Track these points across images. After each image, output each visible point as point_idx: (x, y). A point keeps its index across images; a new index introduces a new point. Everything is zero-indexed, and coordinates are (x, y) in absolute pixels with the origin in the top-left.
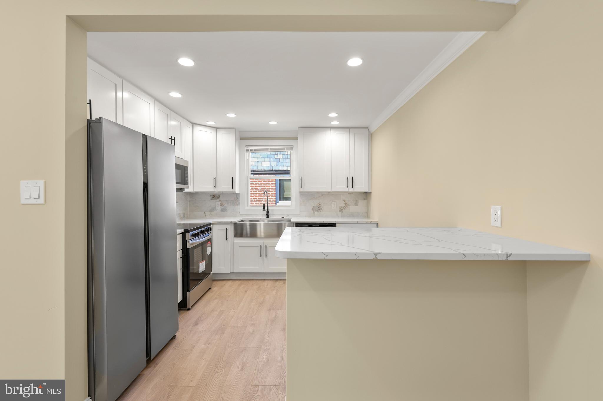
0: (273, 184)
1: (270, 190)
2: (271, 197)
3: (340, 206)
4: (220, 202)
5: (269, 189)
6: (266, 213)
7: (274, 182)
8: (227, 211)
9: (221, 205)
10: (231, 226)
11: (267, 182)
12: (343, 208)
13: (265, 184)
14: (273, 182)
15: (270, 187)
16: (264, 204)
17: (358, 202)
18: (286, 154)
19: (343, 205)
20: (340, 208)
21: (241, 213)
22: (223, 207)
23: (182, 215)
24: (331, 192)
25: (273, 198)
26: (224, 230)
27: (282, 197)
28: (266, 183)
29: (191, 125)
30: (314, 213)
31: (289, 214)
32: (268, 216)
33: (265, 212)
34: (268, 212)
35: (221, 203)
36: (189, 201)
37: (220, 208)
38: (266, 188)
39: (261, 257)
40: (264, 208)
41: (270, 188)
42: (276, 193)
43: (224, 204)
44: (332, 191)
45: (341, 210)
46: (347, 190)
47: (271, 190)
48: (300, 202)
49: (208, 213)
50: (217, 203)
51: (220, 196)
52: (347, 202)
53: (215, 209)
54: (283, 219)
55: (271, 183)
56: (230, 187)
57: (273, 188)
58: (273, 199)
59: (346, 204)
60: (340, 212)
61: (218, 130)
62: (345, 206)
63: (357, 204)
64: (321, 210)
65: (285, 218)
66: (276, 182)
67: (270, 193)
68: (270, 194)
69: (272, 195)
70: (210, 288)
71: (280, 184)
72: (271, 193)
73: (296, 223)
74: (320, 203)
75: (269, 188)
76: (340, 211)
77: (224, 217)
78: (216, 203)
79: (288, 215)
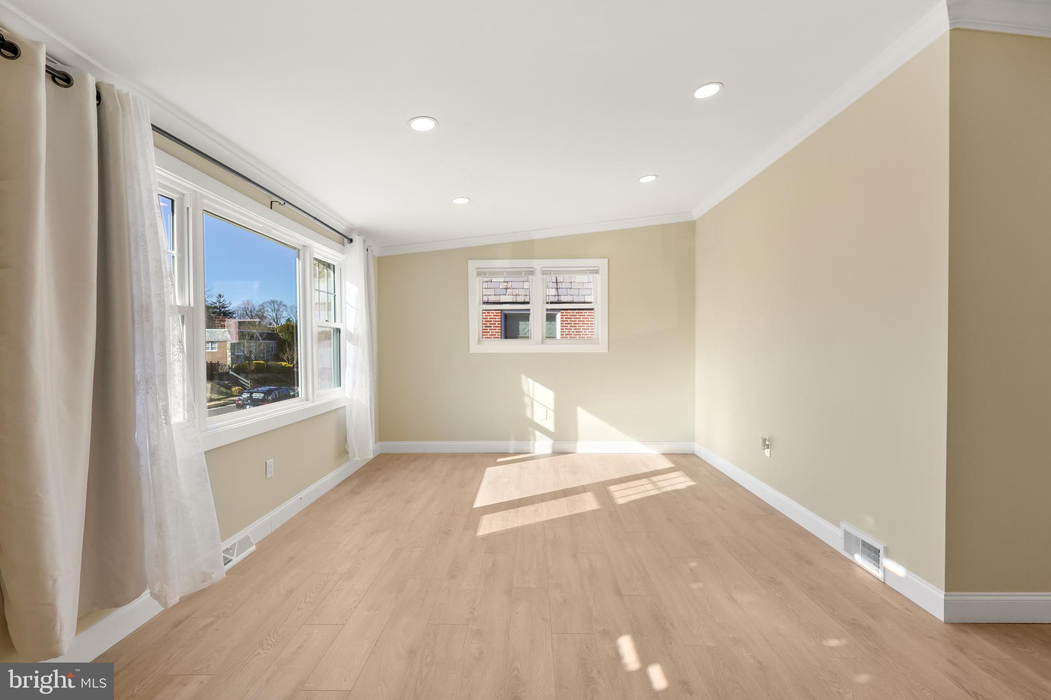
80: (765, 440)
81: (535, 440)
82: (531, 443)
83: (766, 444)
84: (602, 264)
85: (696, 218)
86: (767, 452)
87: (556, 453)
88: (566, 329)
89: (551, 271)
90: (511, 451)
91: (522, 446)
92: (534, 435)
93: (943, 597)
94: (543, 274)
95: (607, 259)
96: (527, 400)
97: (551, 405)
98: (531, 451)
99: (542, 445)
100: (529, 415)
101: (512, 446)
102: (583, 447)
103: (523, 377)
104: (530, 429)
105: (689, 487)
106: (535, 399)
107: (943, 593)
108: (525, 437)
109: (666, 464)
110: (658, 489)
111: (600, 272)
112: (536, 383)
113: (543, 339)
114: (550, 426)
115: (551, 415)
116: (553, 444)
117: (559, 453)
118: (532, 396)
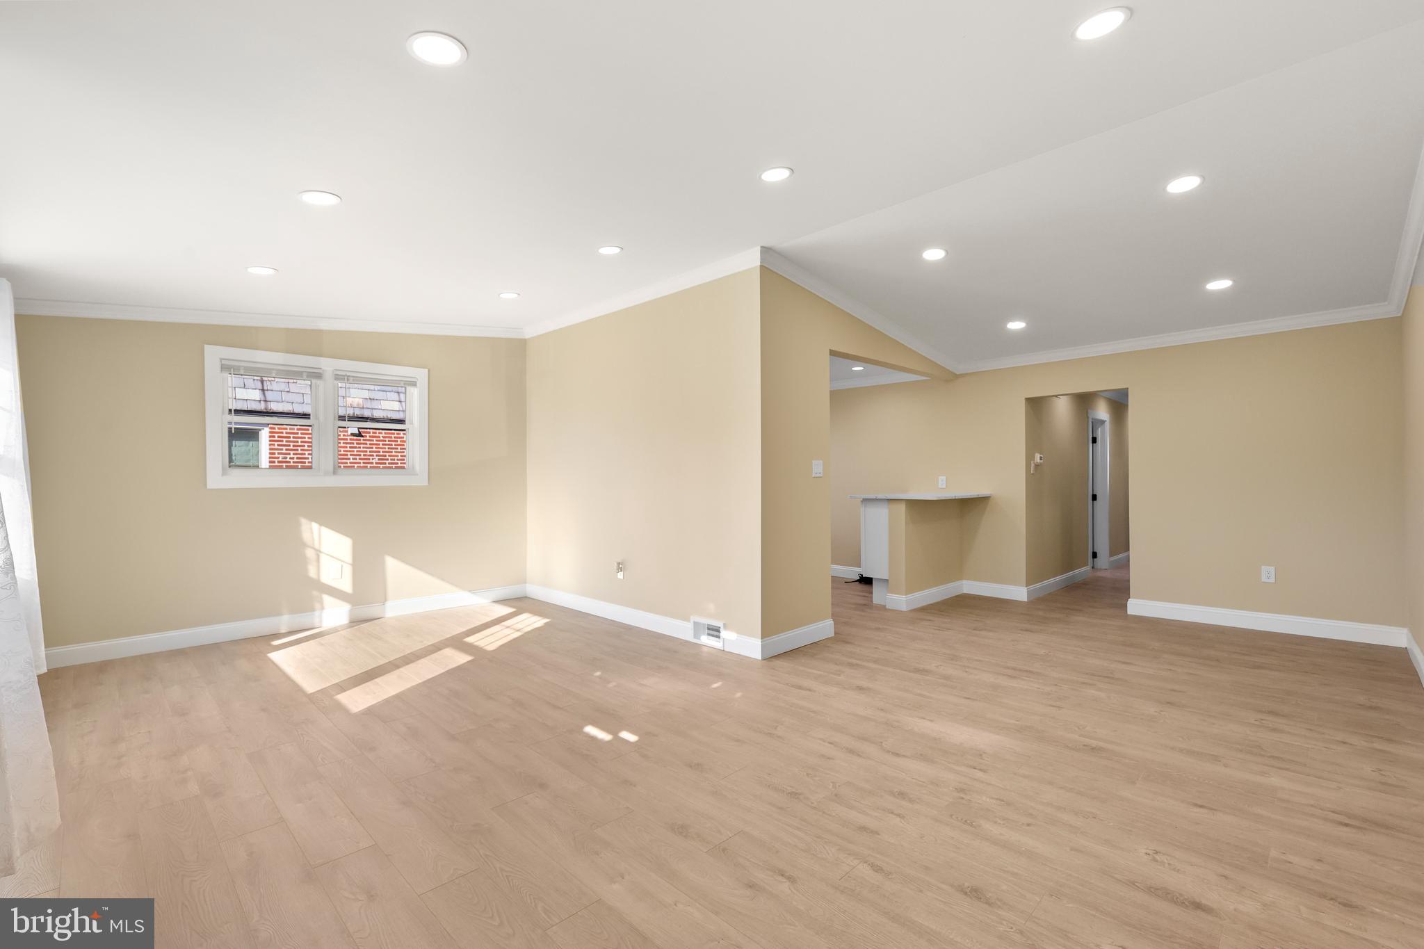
80: (619, 564)
81: (322, 608)
82: (317, 613)
83: (620, 567)
84: (421, 375)
85: (527, 337)
86: (620, 575)
87: (355, 622)
88: (279, 453)
89: (349, 376)
90: (283, 630)
91: (301, 620)
92: (321, 602)
93: (760, 643)
94: (336, 379)
95: (427, 370)
96: (310, 553)
97: (348, 557)
98: (317, 625)
99: (334, 614)
100: (312, 573)
101: (284, 622)
102: (394, 609)
103: (304, 521)
104: (315, 593)
105: (546, 624)
106: (322, 550)
107: (760, 640)
108: (306, 606)
109: (505, 610)
110: (518, 631)
111: (418, 385)
112: (324, 530)
113: (334, 468)
114: (346, 585)
115: (348, 570)
116: (351, 611)
117: (361, 621)
118: (317, 546)
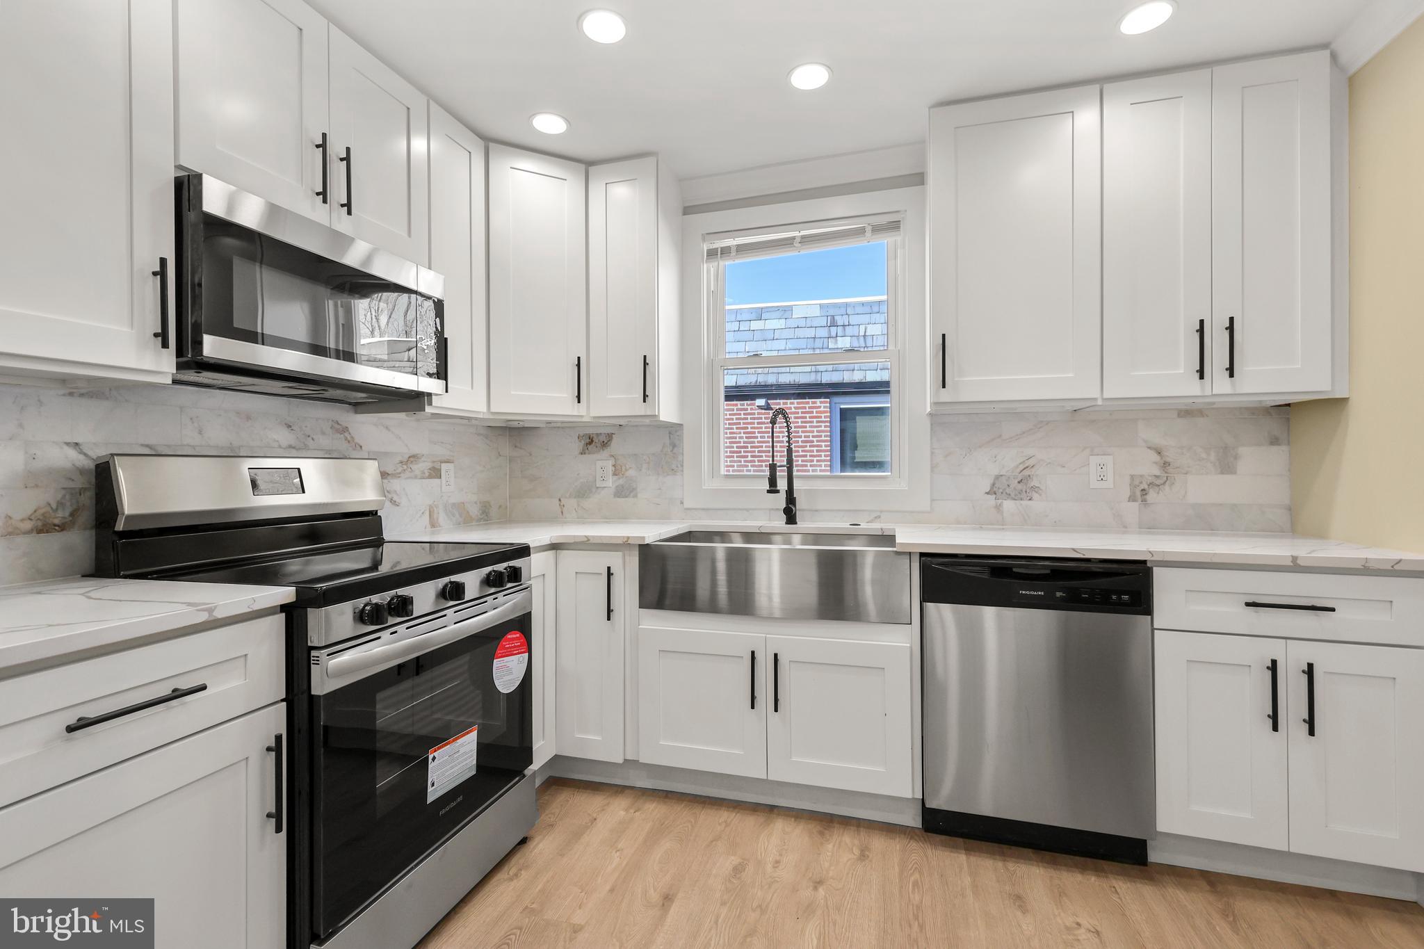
0: (823, 424)
1: (813, 442)
2: (818, 461)
3: (1132, 477)
4: (611, 462)
5: (811, 439)
6: (784, 506)
7: (825, 417)
8: (636, 496)
9: (615, 474)
10: (627, 558)
11: (806, 417)
12: (1151, 484)
13: (800, 424)
14: (823, 419)
15: (815, 434)
16: (773, 468)
17: (1236, 457)
18: (862, 333)
19: (1147, 466)
20: (1133, 486)
21: (687, 505)
22: (621, 482)
23: (474, 511)
24: (1100, 402)
25: (823, 464)
26: (601, 574)
27: (848, 460)
28: (802, 422)
29: (481, 143)
30: (998, 508)
31: (881, 512)
32: (791, 517)
33: (780, 500)
34: (791, 499)
35: (614, 466)
36: (511, 460)
37: (610, 482)
38: (803, 435)
39: (753, 707)
40: (773, 481)
41: (813, 437)
42: (831, 451)
43: (626, 470)
44: (1104, 400)
45: (1141, 492)
46: (1191, 388)
47: (817, 441)
48: (932, 460)
49: (571, 503)
50: (601, 463)
51: (610, 436)
52: (1170, 455)
53: (594, 490)
54: (855, 530)
55: (818, 422)
56: (637, 396)
57: (823, 434)
58: (823, 468)
59: (1166, 465)
60: (1135, 505)
61: (592, 169)
62: (1157, 472)
63: (1227, 465)
64: (1035, 496)
65: (863, 525)
66: (831, 417)
67: (815, 449)
68: (815, 453)
69: (820, 456)
70: (524, 841)
71: (842, 431)
72: (817, 451)
73: (922, 555)
74: (1030, 462)
75: (811, 434)
76: (1132, 498)
77: (623, 518)
78: (599, 464)
79: (878, 514)
